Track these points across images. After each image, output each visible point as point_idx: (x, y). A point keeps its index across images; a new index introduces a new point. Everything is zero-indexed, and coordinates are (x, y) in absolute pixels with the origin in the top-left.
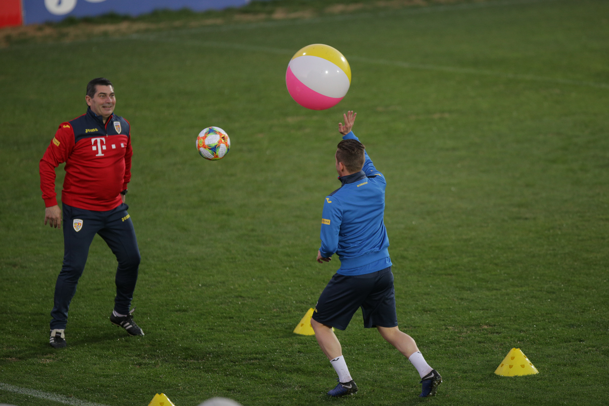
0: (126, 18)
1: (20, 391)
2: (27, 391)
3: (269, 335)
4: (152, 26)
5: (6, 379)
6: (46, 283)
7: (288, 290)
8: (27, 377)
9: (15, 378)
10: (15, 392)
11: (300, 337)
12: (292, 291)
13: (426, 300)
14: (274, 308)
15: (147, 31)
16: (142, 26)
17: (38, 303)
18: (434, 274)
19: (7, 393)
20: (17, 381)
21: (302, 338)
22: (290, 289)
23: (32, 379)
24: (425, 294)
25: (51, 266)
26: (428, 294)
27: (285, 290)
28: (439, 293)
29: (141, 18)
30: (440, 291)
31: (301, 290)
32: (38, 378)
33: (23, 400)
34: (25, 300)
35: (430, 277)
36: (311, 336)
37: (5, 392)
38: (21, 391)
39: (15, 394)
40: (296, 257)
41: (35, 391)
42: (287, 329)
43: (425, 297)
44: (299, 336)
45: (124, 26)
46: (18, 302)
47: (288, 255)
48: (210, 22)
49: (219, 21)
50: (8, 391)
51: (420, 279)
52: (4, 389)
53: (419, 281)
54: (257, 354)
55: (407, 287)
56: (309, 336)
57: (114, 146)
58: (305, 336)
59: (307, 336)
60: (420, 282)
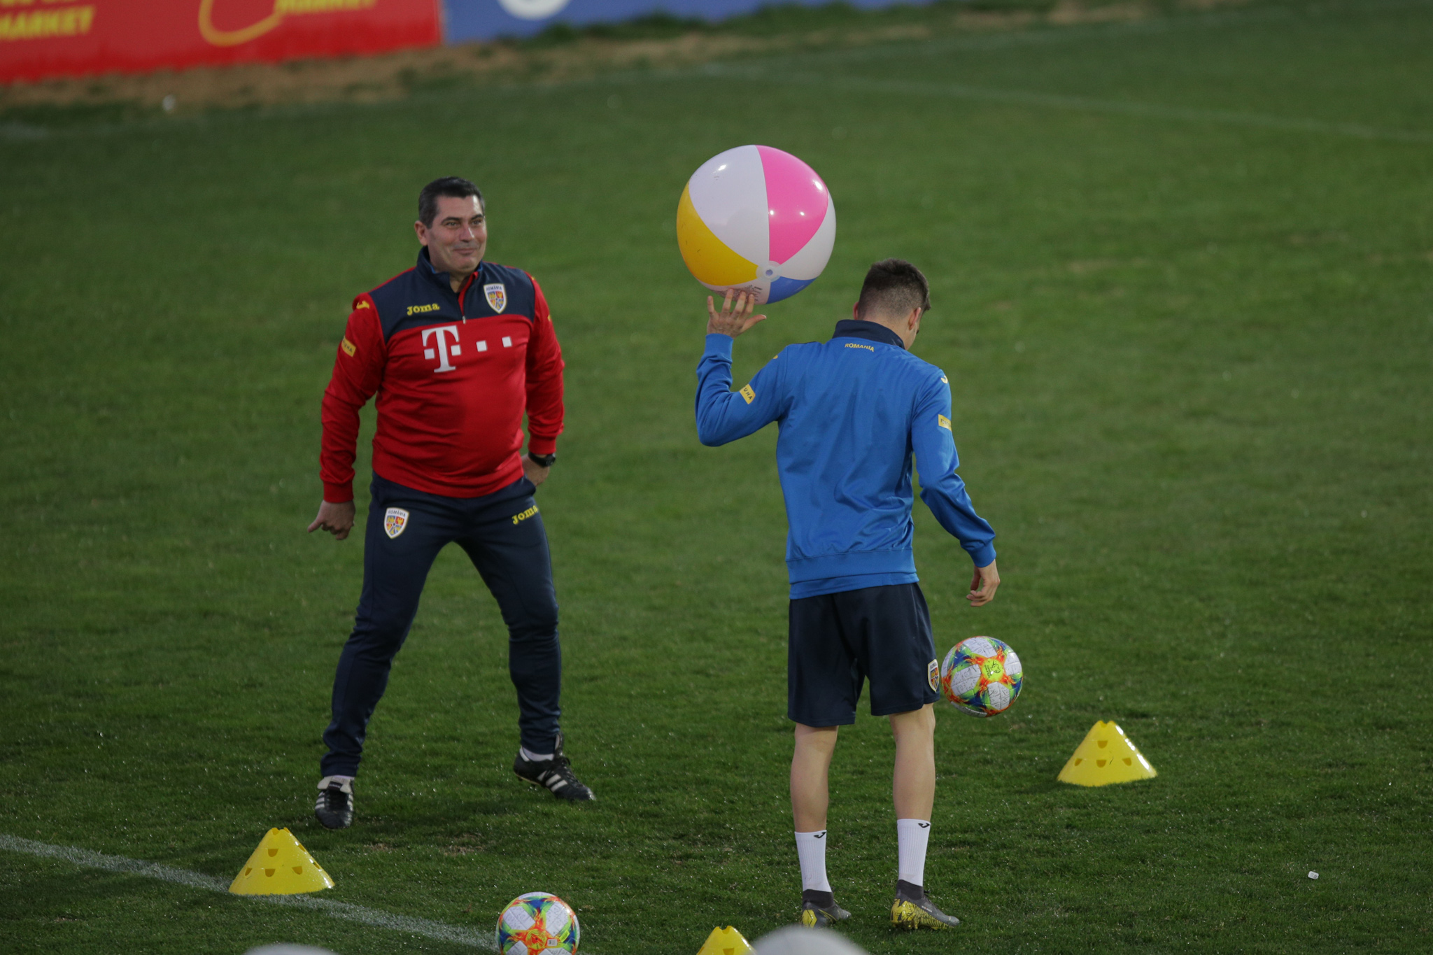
0: (693, 26)
1: (392, 923)
2: (408, 922)
3: (998, 787)
4: (755, 44)
5: (360, 894)
6: (467, 664)
7: (1051, 678)
8: (410, 888)
9: (381, 892)
10: (379, 926)
11: (1071, 792)
12: (1060, 679)
13: (1384, 699)
14: (1014, 723)
15: (742, 56)
16: (731, 44)
17: (447, 712)
18: (1407, 638)
19: (361, 927)
20: (385, 899)
21: (1077, 792)
22: (1054, 675)
23: (422, 894)
24: (1381, 686)
25: (482, 623)
26: (1390, 686)
27: (1042, 677)
28: (1416, 683)
29: (729, 26)
30: (1419, 678)
31: (1081, 678)
32: (437, 892)
33: (398, 944)
34: (414, 705)
35: (1396, 644)
36: (1099, 788)
37: (354, 925)
38: (395, 922)
39: (381, 929)
40: (1072, 599)
41: (427, 922)
42: (1041, 771)
43: (1380, 692)
44: (1071, 789)
45: (687, 45)
46: (398, 710)
47: (1055, 594)
48: (895, 32)
49: (917, 31)
50: (364, 923)
51: (1372, 650)
52: (353, 918)
53: (1368, 655)
54: (966, 832)
55: (1339, 669)
56: (1093, 788)
57: (482, 346)
58: (1084, 788)
59: (1090, 788)
60: (1372, 658)
